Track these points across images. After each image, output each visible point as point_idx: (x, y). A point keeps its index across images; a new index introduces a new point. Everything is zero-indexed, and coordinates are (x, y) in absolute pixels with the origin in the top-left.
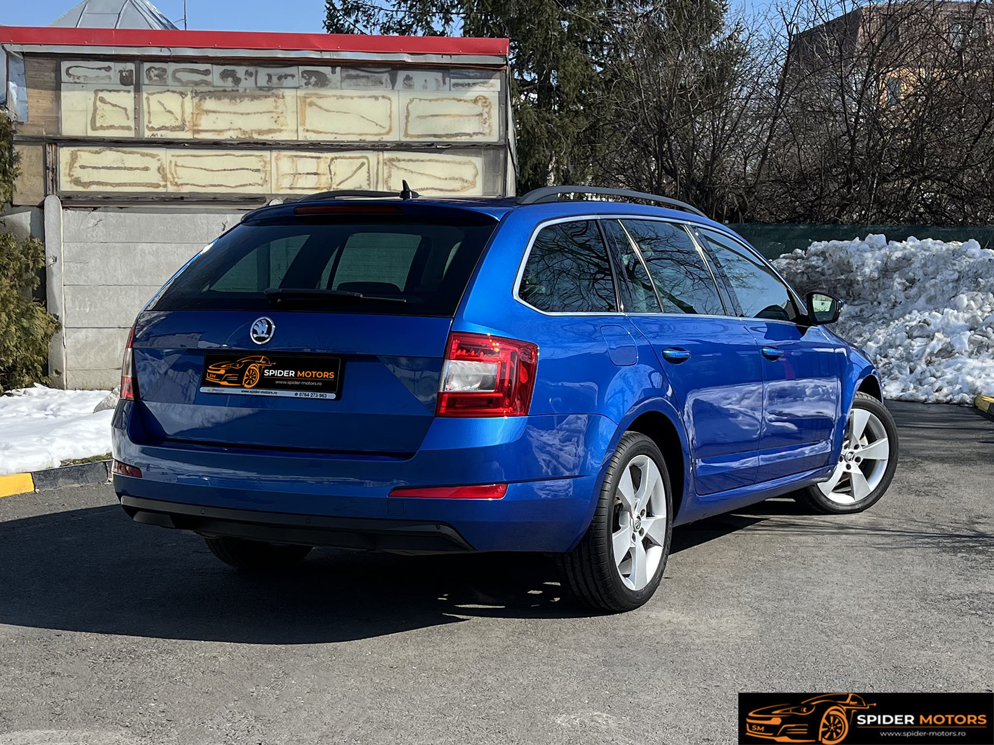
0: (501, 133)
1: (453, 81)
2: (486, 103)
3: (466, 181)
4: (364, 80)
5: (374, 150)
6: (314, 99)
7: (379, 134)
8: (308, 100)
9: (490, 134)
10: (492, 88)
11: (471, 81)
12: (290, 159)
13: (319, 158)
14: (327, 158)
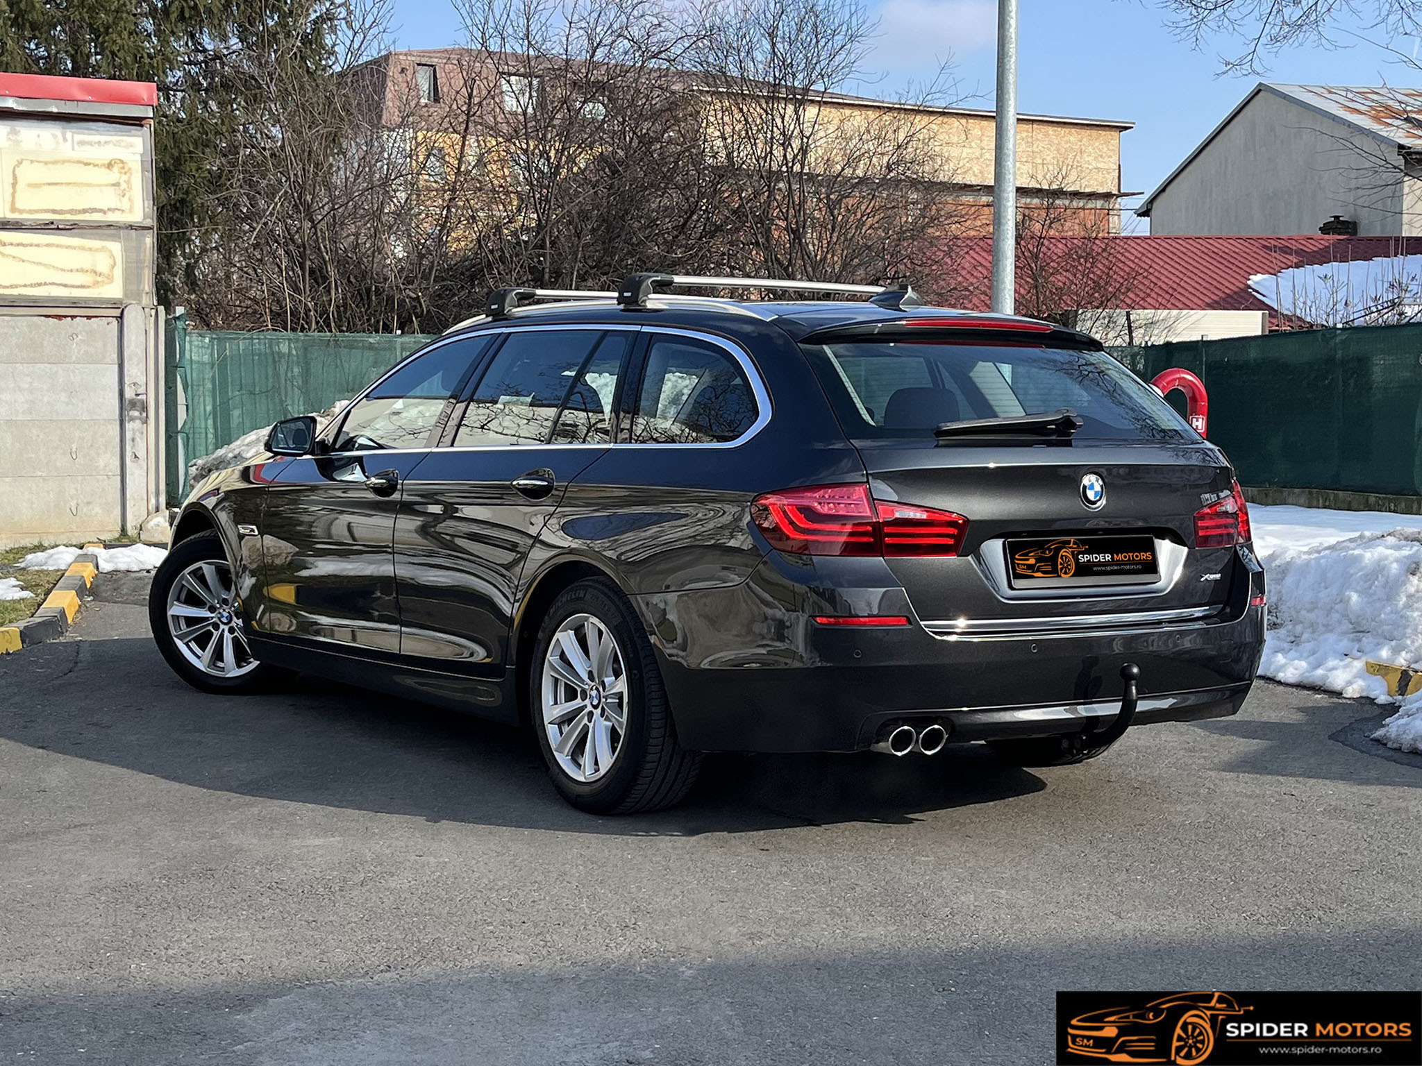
0: (147, 210)
1: (78, 138)
2: (123, 168)
3: (100, 274)
9: (131, 210)
10: (131, 149)
11: (101, 139)
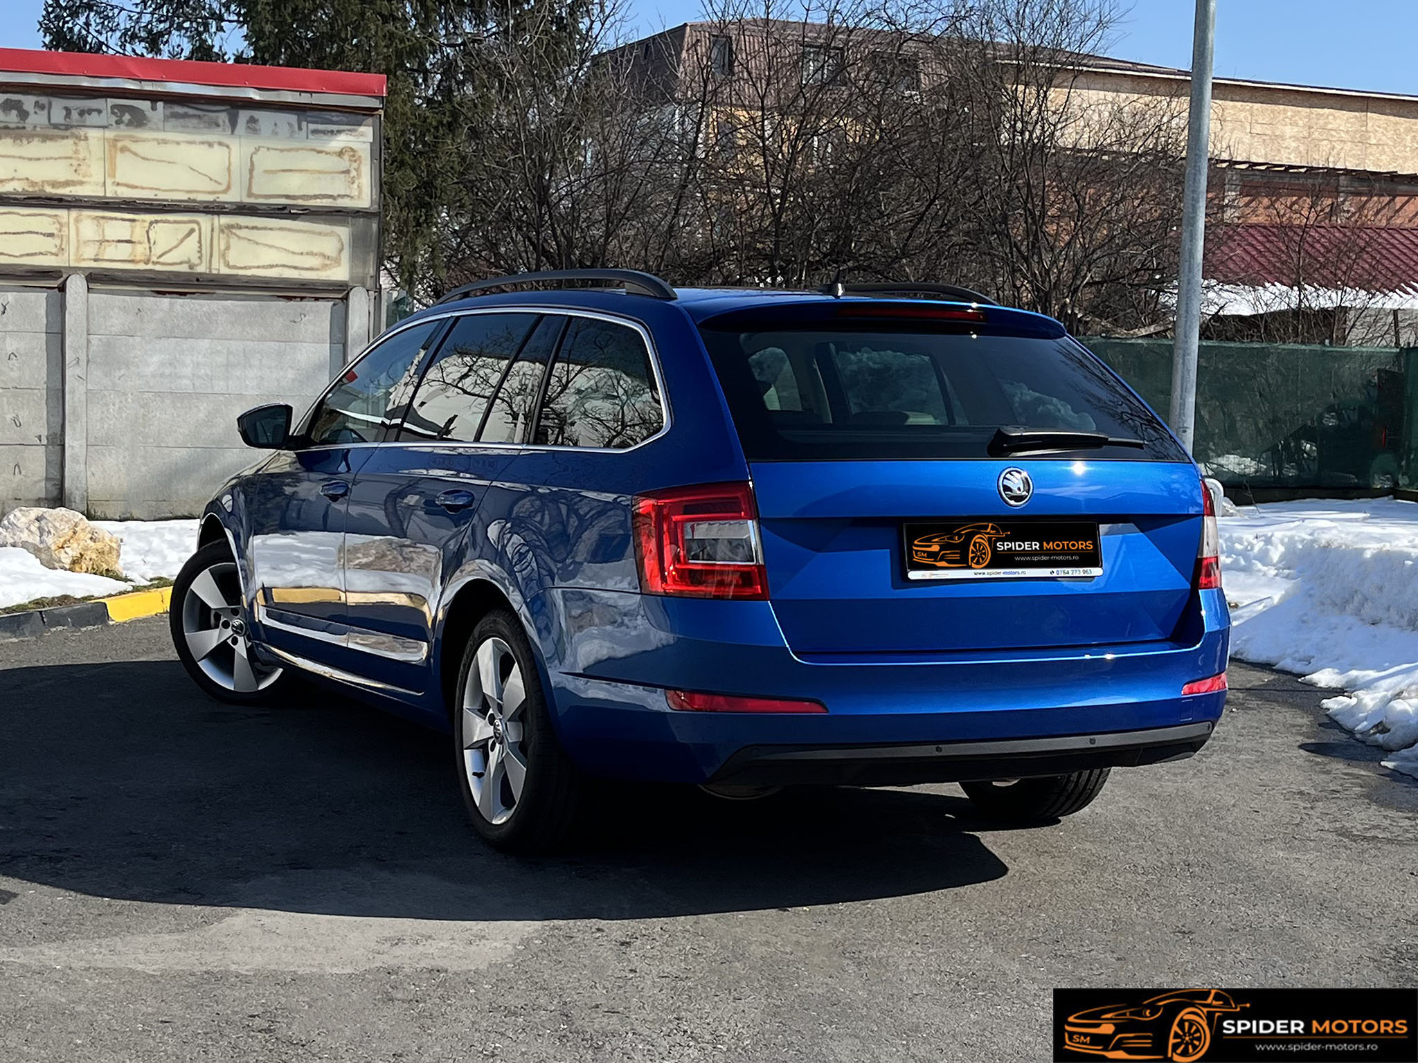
0: (374, 197)
1: (312, 126)
2: (354, 156)
3: (328, 258)
4: (195, 121)
5: (207, 213)
6: (127, 143)
7: (214, 193)
8: (120, 144)
9: (359, 197)
10: (362, 138)
11: (335, 128)
12: (95, 222)
13: (133, 220)
14: (144, 221)
